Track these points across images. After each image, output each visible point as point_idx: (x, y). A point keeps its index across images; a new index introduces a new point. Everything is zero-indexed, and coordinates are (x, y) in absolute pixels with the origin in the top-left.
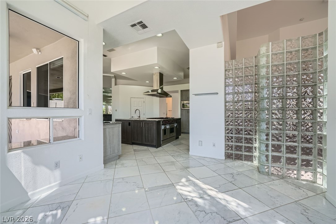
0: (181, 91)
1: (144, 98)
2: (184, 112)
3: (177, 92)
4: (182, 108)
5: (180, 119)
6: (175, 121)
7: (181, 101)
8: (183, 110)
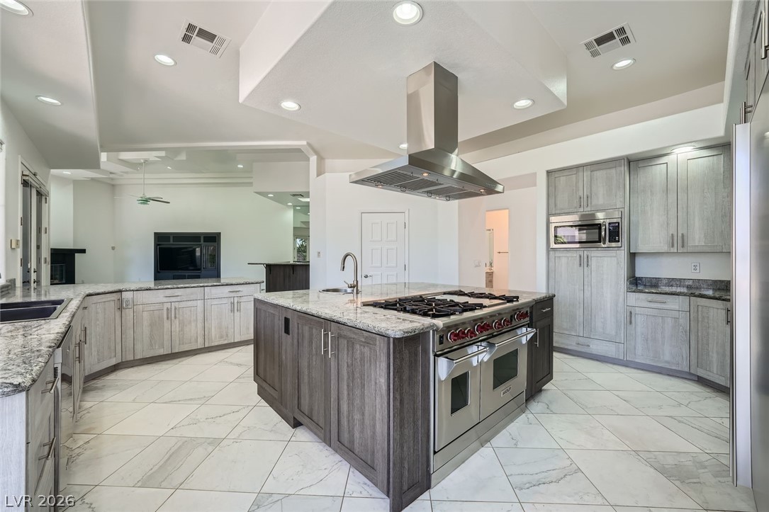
0: (548, 172)
1: (407, 213)
2: (564, 260)
3: (530, 180)
4: (553, 245)
5: (548, 301)
6: (523, 316)
7: (549, 215)
8: (558, 254)
